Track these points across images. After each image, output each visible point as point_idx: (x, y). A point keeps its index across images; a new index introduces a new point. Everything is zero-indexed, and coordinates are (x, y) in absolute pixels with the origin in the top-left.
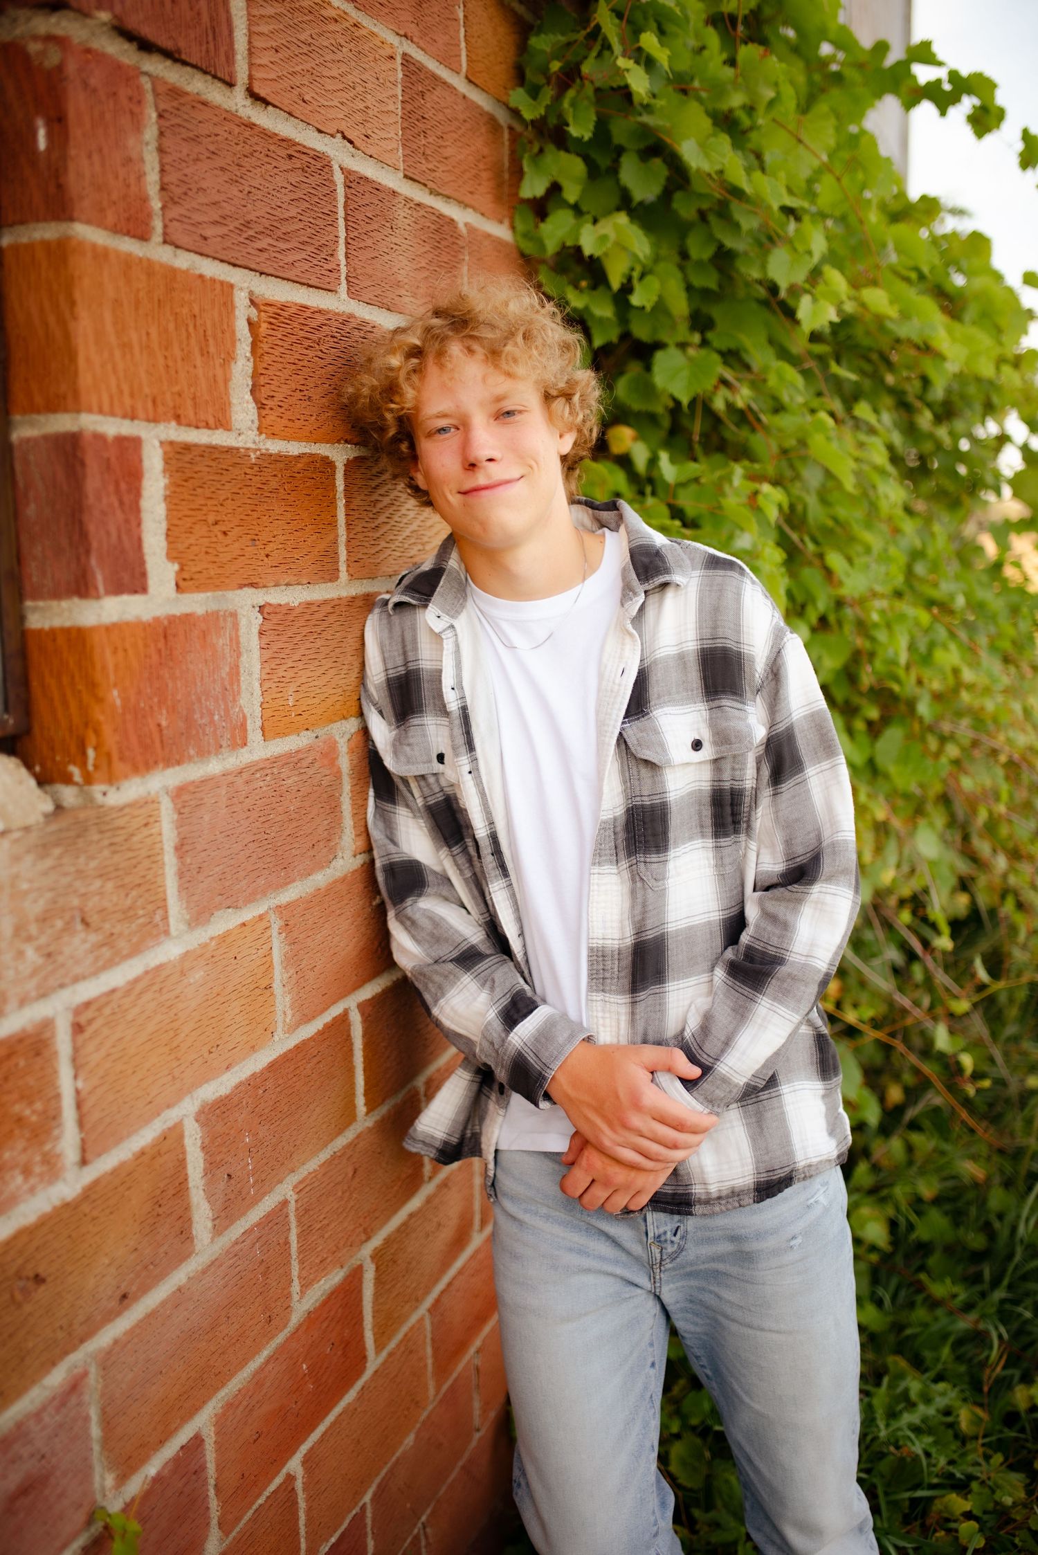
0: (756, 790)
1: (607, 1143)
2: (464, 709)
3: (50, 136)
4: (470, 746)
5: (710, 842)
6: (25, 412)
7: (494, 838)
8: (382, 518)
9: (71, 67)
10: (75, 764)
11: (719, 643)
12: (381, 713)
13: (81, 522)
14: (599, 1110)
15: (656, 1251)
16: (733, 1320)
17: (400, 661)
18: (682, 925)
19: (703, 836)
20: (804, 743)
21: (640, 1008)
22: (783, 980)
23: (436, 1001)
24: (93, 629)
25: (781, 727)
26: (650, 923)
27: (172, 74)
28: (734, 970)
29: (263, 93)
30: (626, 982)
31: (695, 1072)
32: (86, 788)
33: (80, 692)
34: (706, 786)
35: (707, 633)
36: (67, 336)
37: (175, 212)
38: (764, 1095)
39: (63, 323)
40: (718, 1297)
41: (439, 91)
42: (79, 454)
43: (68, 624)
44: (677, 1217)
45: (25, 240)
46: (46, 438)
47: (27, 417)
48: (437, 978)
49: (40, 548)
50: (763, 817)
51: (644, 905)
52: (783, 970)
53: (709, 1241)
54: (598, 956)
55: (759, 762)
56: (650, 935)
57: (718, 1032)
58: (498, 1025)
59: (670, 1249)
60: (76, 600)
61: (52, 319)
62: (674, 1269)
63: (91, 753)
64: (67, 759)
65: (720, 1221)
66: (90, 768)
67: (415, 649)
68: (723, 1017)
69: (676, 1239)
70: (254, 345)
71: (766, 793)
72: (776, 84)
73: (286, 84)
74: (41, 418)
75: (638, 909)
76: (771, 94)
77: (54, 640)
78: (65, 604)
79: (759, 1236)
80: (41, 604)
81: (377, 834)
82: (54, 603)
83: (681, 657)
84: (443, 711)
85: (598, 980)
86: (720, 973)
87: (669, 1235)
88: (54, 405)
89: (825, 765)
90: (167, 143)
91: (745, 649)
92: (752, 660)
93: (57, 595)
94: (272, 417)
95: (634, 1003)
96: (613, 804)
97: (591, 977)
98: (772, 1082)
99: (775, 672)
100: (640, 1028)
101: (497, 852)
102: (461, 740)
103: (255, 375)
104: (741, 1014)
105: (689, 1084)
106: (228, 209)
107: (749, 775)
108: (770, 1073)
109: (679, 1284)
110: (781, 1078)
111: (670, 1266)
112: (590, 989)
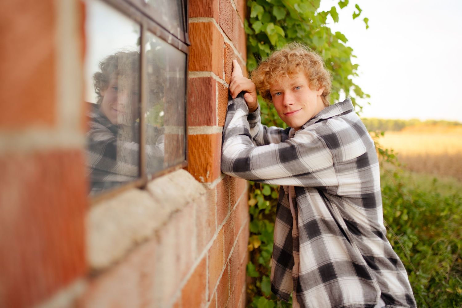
6: (192, 70)
10: (202, 176)
13: (210, 103)
24: (211, 135)
32: (205, 183)
33: (205, 154)
36: (209, 50)
39: (207, 45)
42: (210, 83)
43: (202, 133)
45: (196, 22)
46: (199, 78)
47: (193, 72)
49: (195, 111)
60: (206, 126)
61: (204, 45)
63: (208, 173)
64: (199, 175)
66: (207, 177)
70: (224, 55)
74: (198, 73)
77: (198, 138)
78: (202, 127)
80: (194, 127)
82: (198, 127)
88: (202, 69)
93: (200, 124)
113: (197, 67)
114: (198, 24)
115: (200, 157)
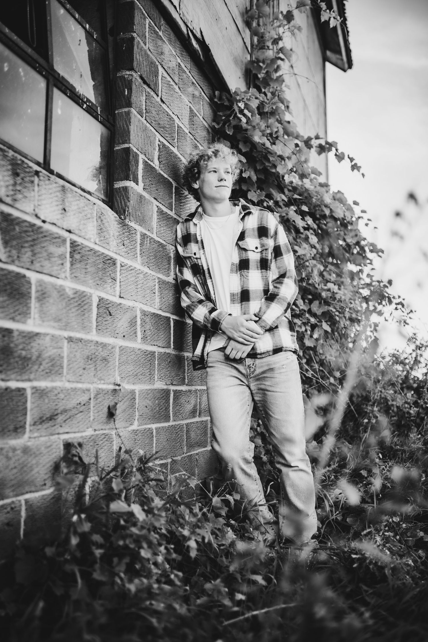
0: (271, 259)
1: (235, 336)
2: (202, 240)
3: (128, 92)
4: (203, 248)
5: (260, 271)
7: (208, 269)
8: (182, 204)
9: (133, 80)
10: (122, 215)
11: (262, 225)
12: (180, 245)
13: (128, 165)
14: (233, 329)
15: (248, 370)
16: (269, 391)
17: (185, 232)
18: (254, 289)
19: (258, 270)
20: (283, 249)
21: (243, 306)
22: (278, 299)
23: (192, 313)
24: (129, 186)
25: (277, 244)
26: (245, 286)
27: (148, 90)
28: (267, 299)
29: (164, 100)
30: (239, 301)
31: (257, 319)
32: (124, 220)
33: (125, 200)
34: (259, 258)
35: (259, 223)
36: (128, 129)
37: (147, 114)
38: (275, 330)
39: (127, 126)
40: (265, 385)
41: (197, 117)
42: (129, 151)
43: (123, 186)
44: (253, 360)
45: (121, 111)
46: (122, 149)
47: (118, 145)
48: (193, 307)
49: (118, 171)
50: (273, 266)
51: (243, 281)
52: (278, 297)
53: (262, 367)
54: (232, 295)
55: (272, 253)
56: (245, 289)
57: (263, 311)
58: (208, 314)
59: (252, 370)
60: (125, 181)
61: (125, 126)
62: (253, 377)
63: (126, 212)
65: (264, 360)
67: (189, 229)
68: (264, 308)
69: (253, 367)
70: (159, 149)
71: (273, 260)
72: (278, 128)
73: (168, 100)
74: (121, 145)
75: (242, 283)
76: (276, 130)
77: (120, 190)
78: (123, 182)
79: (274, 364)
80: (117, 182)
81: (179, 274)
82: (121, 182)
83: (253, 229)
84: (197, 242)
85: (233, 301)
86: (263, 300)
87: (251, 365)
89: (288, 255)
90: (147, 101)
91: (269, 227)
92: (270, 229)
93: (121, 180)
94: (161, 166)
95: (241, 305)
96: (237, 261)
97: (231, 300)
98: (277, 327)
99: (276, 233)
100: (243, 311)
101: (209, 273)
102: (201, 247)
103: (159, 156)
104: (268, 307)
105: (256, 322)
106: (156, 119)
107: (270, 255)
108: (276, 325)
109: (255, 383)
110: (279, 326)
111: (252, 376)
112: (231, 303)
113: (121, 141)
114: (121, 113)
115: (121, 202)
